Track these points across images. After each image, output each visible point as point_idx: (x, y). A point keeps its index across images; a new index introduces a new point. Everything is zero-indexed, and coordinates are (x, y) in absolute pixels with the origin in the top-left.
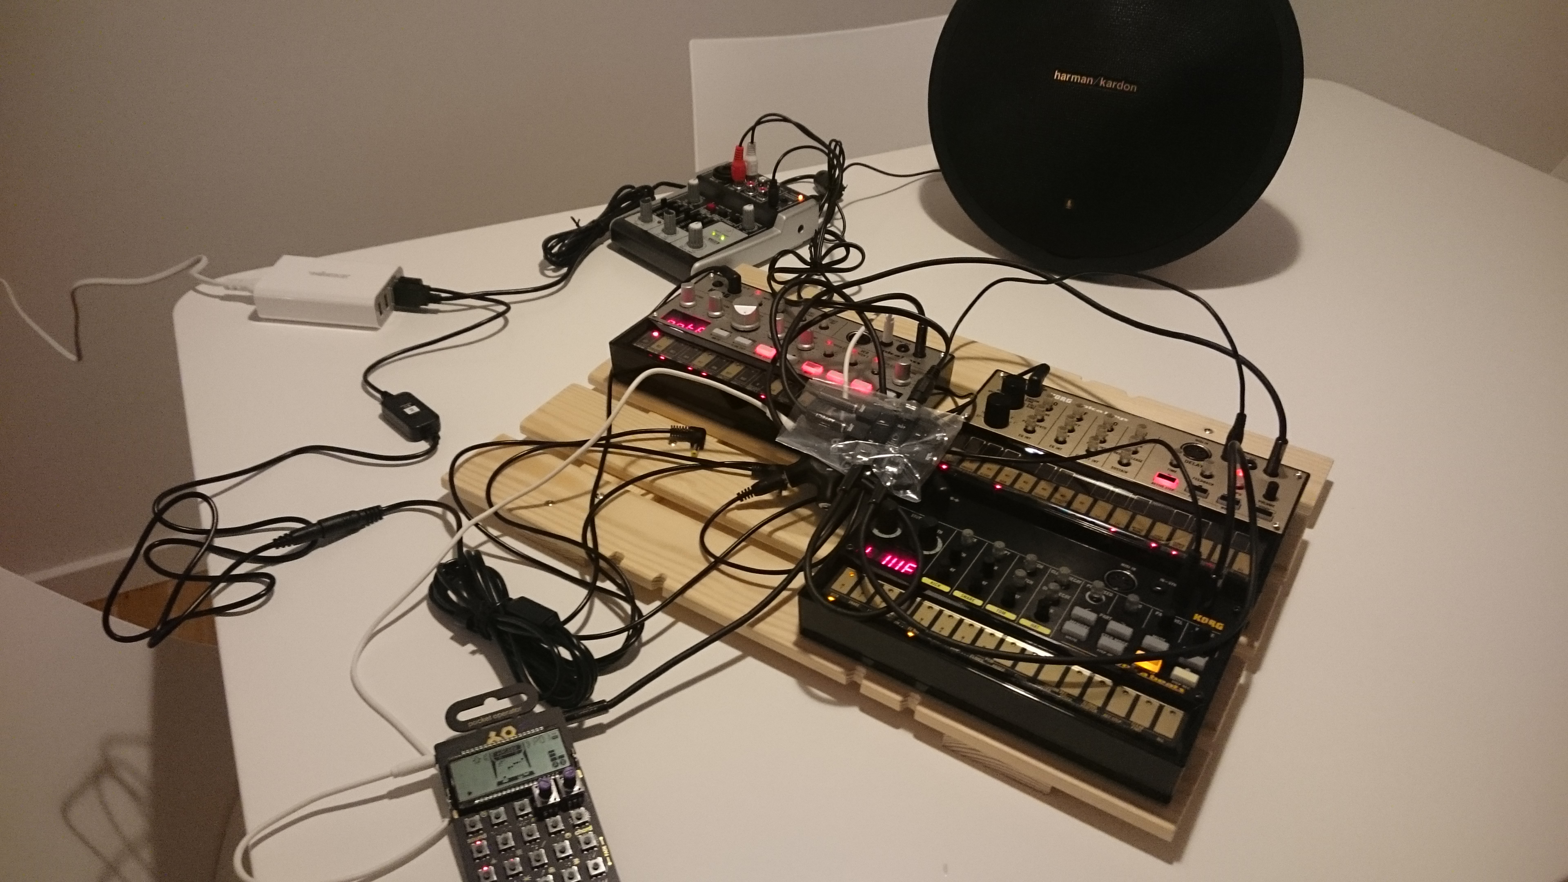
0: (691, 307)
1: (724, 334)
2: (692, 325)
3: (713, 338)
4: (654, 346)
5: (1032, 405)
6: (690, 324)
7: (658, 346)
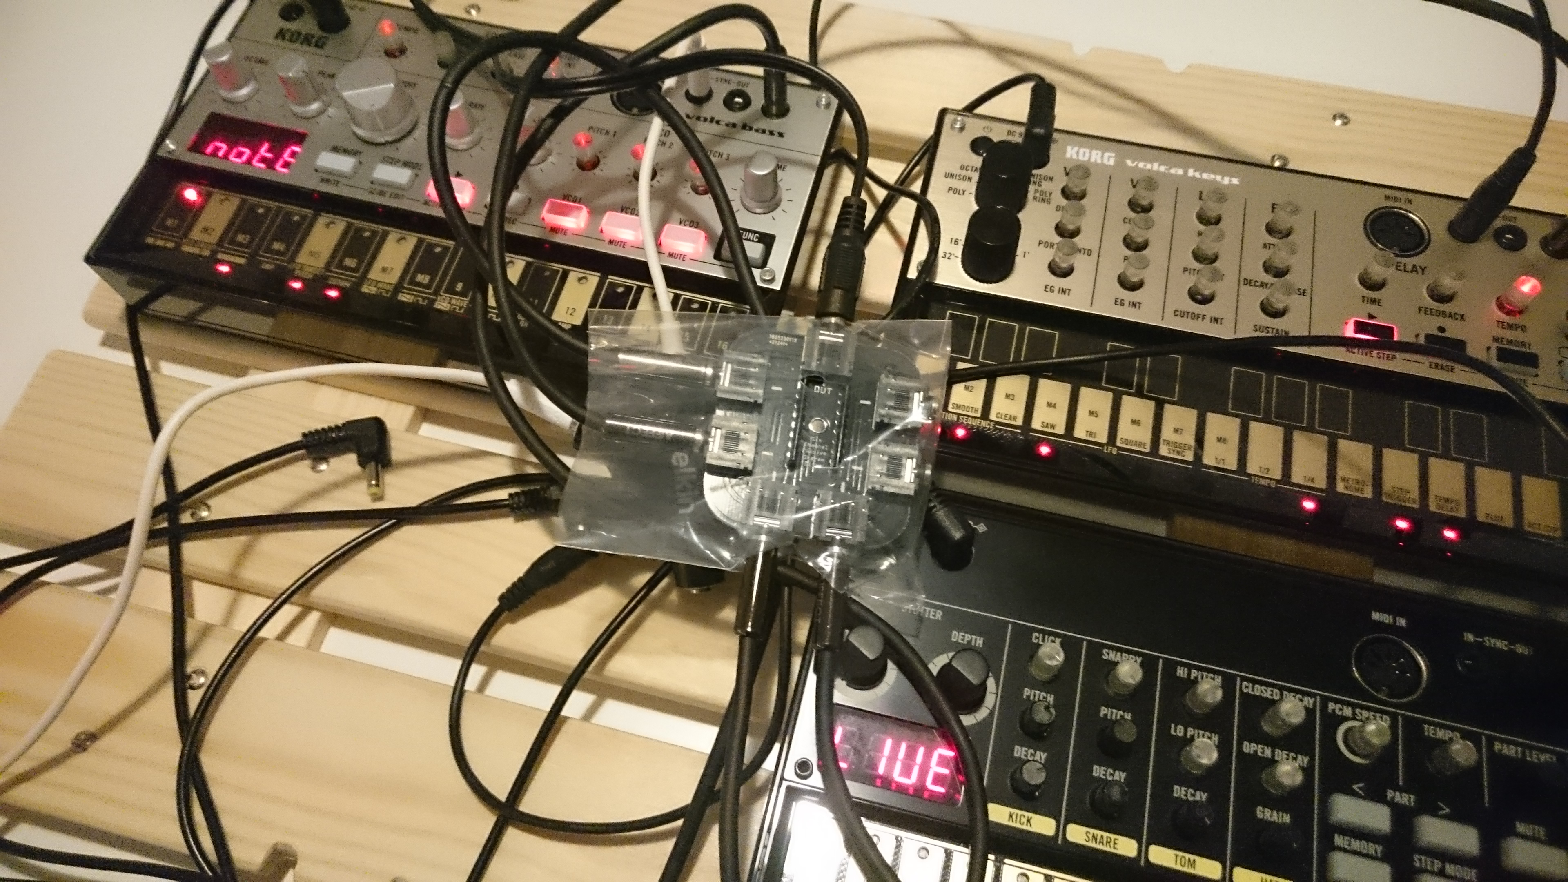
0: (249, 98)
1: (344, 164)
2: (266, 146)
3: (322, 180)
4: (196, 234)
5: (1043, 193)
6: (261, 145)
7: (206, 230)
